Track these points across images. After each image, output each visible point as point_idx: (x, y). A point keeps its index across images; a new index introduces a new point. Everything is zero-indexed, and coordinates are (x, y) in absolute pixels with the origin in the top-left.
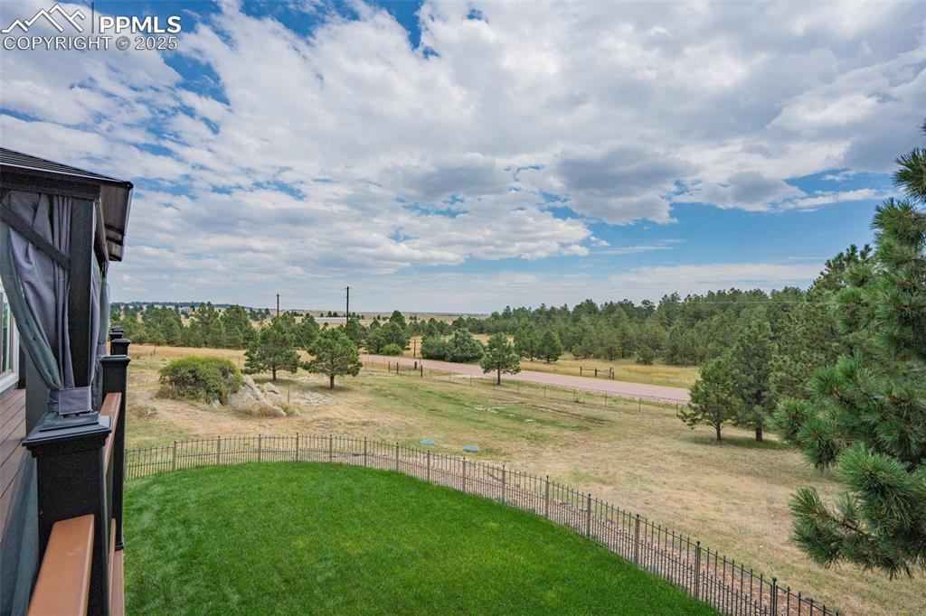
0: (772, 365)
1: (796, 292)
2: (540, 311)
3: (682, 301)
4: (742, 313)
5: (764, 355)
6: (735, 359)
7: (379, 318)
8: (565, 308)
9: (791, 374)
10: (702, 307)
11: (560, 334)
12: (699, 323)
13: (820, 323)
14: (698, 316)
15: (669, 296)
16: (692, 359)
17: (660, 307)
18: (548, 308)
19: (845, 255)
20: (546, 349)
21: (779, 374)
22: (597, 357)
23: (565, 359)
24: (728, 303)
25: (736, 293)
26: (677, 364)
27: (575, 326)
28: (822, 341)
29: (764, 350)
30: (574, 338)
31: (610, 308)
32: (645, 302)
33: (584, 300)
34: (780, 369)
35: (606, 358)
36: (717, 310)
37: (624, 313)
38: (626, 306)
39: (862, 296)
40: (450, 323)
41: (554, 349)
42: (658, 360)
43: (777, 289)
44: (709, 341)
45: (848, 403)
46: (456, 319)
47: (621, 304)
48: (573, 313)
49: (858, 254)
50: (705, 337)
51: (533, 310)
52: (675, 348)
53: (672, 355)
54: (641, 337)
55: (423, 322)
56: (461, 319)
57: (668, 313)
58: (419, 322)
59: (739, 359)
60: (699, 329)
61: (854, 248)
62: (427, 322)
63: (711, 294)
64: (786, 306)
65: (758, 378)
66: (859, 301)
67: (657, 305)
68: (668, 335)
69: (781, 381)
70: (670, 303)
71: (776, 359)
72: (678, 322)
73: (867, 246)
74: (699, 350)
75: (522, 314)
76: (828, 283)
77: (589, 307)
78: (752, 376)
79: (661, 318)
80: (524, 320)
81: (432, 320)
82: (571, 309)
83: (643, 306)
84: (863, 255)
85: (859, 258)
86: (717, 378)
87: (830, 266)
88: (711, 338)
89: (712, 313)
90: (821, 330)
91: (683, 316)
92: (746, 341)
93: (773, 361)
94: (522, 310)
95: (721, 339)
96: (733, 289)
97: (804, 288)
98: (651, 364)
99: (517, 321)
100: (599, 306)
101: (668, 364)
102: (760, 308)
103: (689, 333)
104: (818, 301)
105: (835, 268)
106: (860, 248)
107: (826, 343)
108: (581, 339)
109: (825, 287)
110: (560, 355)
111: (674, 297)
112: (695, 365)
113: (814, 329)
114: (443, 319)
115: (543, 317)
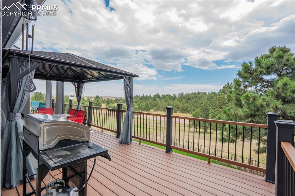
0: (210, 112)
1: (214, 93)
2: (143, 97)
3: (185, 95)
4: (201, 98)
5: (208, 110)
6: (201, 111)
7: (89, 98)
8: (150, 96)
9: (215, 114)
10: (190, 96)
11: (150, 104)
12: (189, 101)
13: (221, 101)
14: (189, 99)
15: (181, 93)
16: (187, 111)
17: (178, 96)
18: (145, 96)
19: (227, 85)
20: (146, 108)
21: (212, 114)
22: (161, 111)
23: (152, 111)
24: (197, 96)
25: (199, 93)
26: (183, 113)
27: (154, 101)
28: (222, 106)
29: (208, 108)
30: (154, 105)
31: (164, 96)
32: (174, 95)
33: (156, 94)
34: (212, 113)
35: (163, 111)
36: (194, 98)
37: (168, 98)
38: (169, 96)
39: (231, 96)
40: (114, 100)
41: (149, 108)
42: (178, 112)
43: (210, 92)
44: (192, 106)
45: (228, 115)
46: (116, 98)
47: (167, 95)
48: (153, 97)
49: (230, 85)
50: (191, 105)
51: (141, 96)
52: (183, 108)
53: (182, 110)
54: (174, 105)
55: (105, 99)
56: (117, 99)
57: (181, 98)
58: (103, 99)
59: (202, 111)
60: (189, 103)
61: (229, 83)
62: (106, 99)
63: (193, 93)
64: (212, 97)
65: (206, 116)
66: (230, 96)
67: (177, 96)
68: (181, 104)
69: (212, 116)
70: (181, 95)
71: (211, 110)
72: (184, 101)
73: (231, 83)
74: (190, 109)
75: (137, 97)
76: (223, 92)
77: (157, 96)
78: (205, 115)
79: (179, 100)
80: (138, 99)
81: (108, 99)
82: (152, 96)
83: (173, 96)
84: (231, 85)
85: (230, 86)
86: (196, 115)
87: (223, 87)
88: (193, 105)
89: (193, 98)
90: (221, 103)
91: (185, 99)
92: (204, 106)
93: (210, 111)
94: (137, 96)
95: (195, 106)
96: (198, 92)
97: (217, 92)
98: (176, 113)
99: (135, 99)
100: (161, 96)
101: (181, 113)
102: (205, 97)
103: (187, 104)
104: (221, 96)
105: (225, 88)
106: (230, 83)
107: (223, 106)
108: (156, 105)
109: (222, 92)
110: (150, 110)
111: (183, 93)
112: (188, 113)
113: (220, 103)
114: (112, 98)
115: (144, 98)
